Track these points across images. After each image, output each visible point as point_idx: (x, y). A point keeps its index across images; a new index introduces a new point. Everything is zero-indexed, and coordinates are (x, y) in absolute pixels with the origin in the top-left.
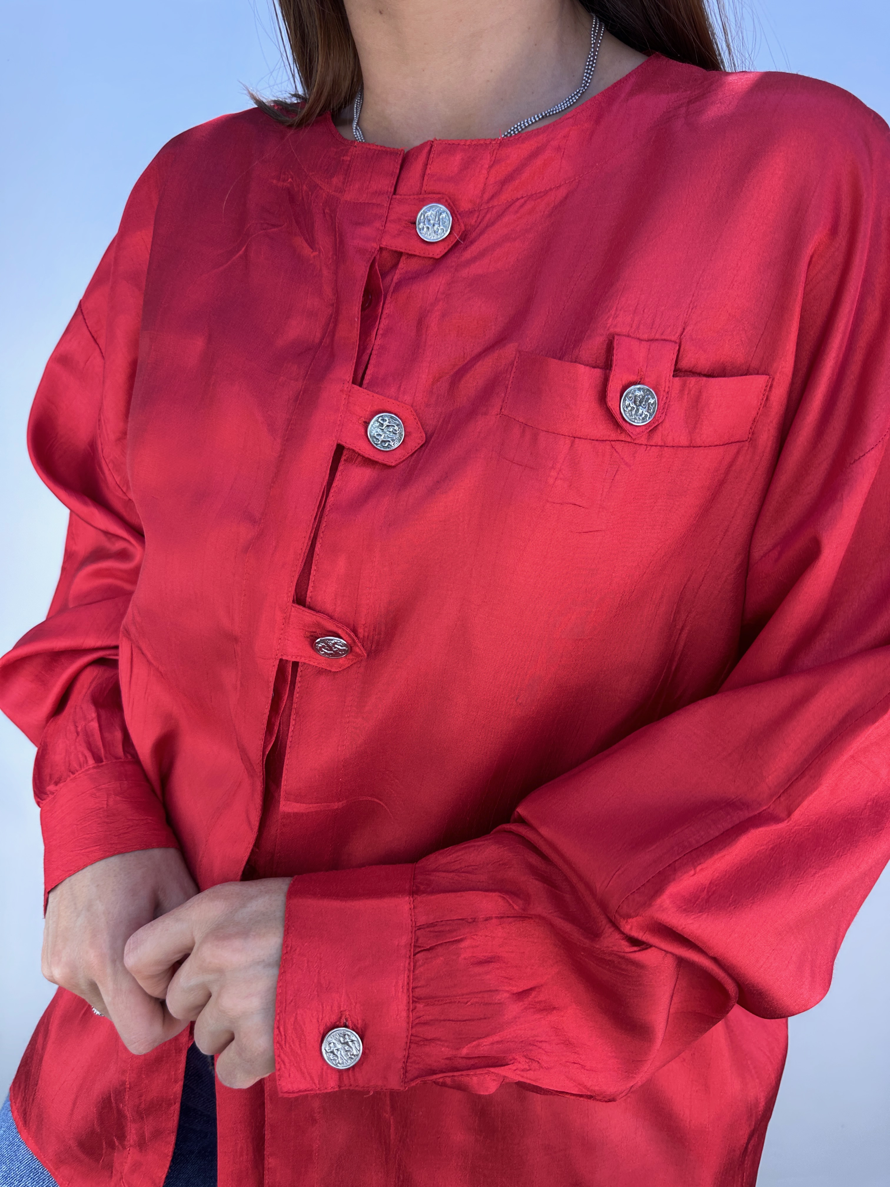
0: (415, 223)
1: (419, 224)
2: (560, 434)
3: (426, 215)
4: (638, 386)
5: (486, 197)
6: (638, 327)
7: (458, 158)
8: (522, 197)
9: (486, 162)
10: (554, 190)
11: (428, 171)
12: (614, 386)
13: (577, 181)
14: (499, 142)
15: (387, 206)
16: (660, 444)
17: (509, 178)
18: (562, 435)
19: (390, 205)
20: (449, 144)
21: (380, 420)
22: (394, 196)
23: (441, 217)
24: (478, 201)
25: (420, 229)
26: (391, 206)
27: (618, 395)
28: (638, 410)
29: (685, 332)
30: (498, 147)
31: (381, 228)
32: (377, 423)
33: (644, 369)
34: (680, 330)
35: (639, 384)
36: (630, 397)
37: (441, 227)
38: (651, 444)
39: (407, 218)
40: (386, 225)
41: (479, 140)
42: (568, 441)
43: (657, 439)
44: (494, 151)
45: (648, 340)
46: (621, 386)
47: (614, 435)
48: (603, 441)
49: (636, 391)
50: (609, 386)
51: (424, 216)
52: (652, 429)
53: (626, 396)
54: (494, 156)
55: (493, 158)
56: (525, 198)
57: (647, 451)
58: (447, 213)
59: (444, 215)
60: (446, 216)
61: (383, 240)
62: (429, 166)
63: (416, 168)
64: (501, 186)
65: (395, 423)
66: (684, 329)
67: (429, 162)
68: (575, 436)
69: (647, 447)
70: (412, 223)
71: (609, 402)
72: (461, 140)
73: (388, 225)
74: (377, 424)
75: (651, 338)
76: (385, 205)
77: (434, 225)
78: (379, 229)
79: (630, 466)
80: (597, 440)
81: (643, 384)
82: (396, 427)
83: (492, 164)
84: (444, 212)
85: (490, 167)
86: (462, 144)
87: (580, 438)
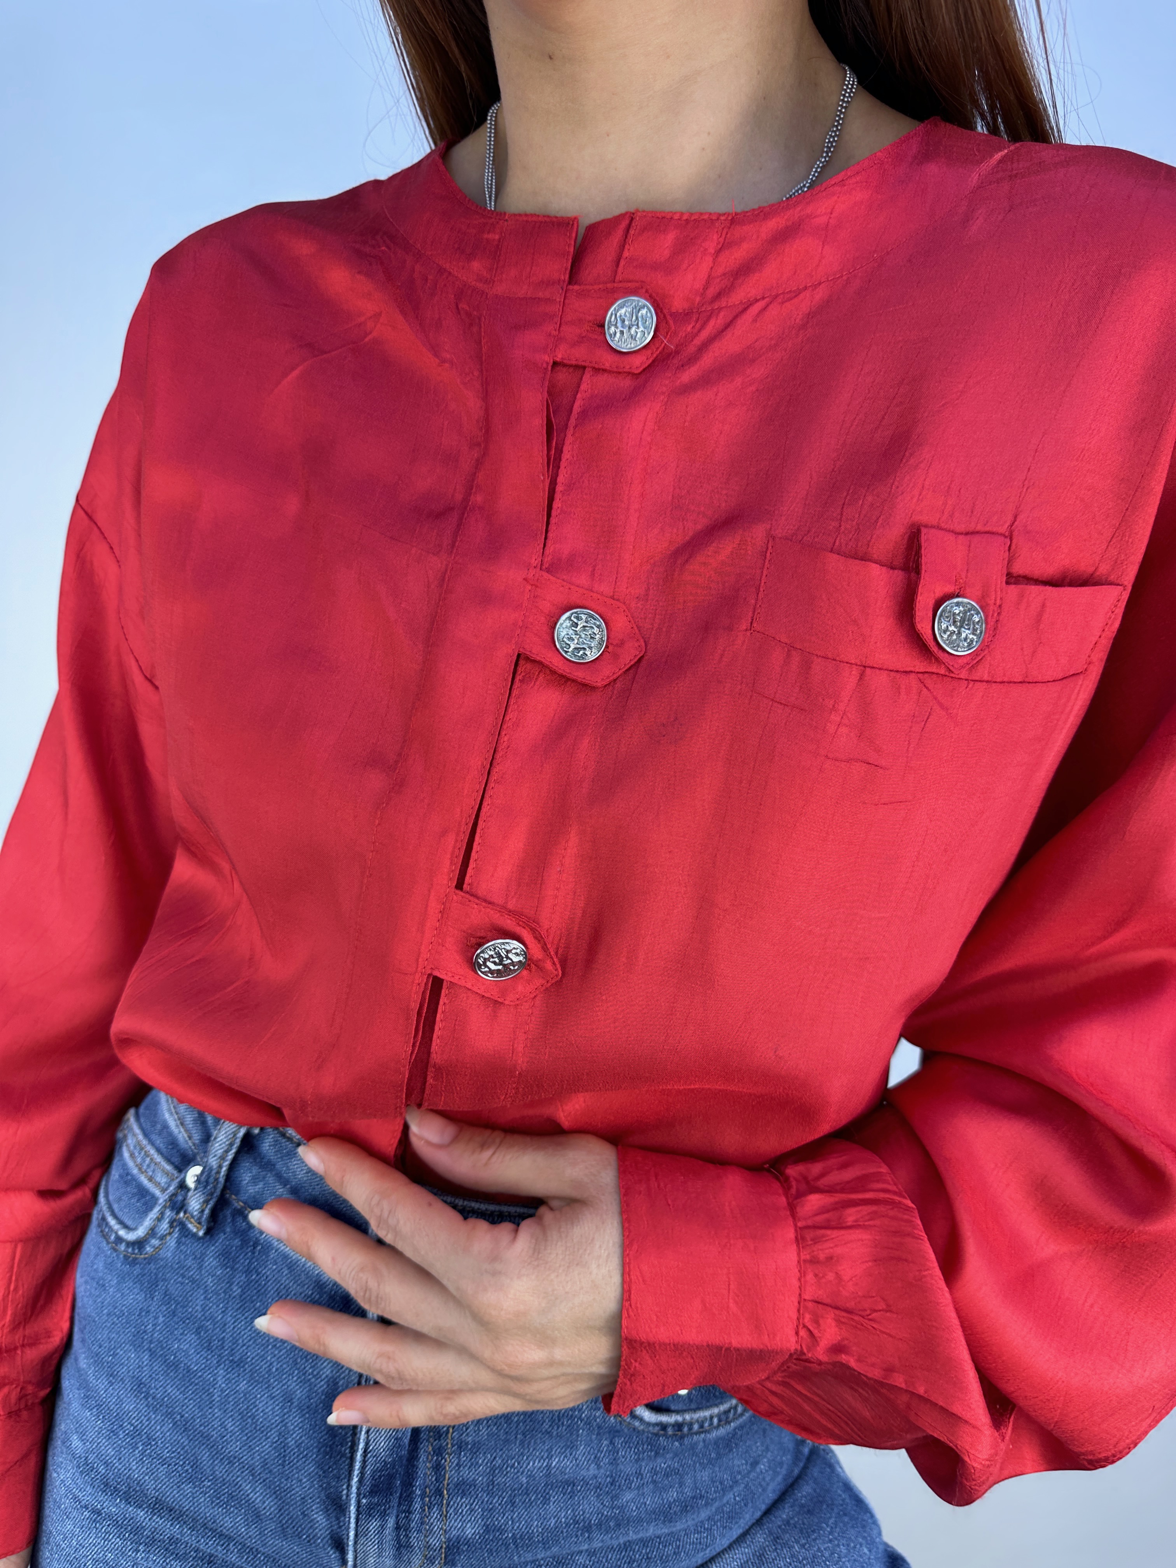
0: (603, 326)
1: (609, 328)
2: (843, 662)
3: (618, 314)
4: (955, 600)
5: (711, 292)
6: (952, 516)
7: (669, 239)
8: (763, 298)
9: (711, 245)
10: (811, 289)
11: (626, 254)
12: (924, 600)
13: (845, 278)
14: (730, 218)
15: (560, 302)
16: (986, 678)
17: (744, 270)
18: (847, 663)
19: (564, 299)
20: (658, 218)
21: (572, 618)
22: (571, 287)
23: (640, 314)
24: (698, 299)
25: (611, 335)
26: (567, 301)
27: (930, 615)
28: (959, 633)
29: (1018, 520)
30: (728, 225)
31: (554, 333)
32: (568, 621)
33: (963, 575)
34: (1009, 518)
35: (958, 596)
36: (947, 617)
37: (640, 330)
38: (974, 678)
39: (591, 318)
40: (561, 329)
41: (701, 214)
42: (855, 672)
43: (983, 672)
44: (723, 229)
45: (967, 534)
46: (934, 601)
47: (920, 665)
48: (906, 672)
49: (955, 606)
50: (918, 600)
51: (616, 315)
52: (976, 659)
53: (941, 615)
54: (724, 236)
55: (722, 240)
56: (767, 299)
57: (968, 689)
58: (648, 308)
59: (644, 311)
60: (648, 313)
61: (557, 350)
62: (627, 246)
63: (607, 250)
64: (732, 279)
65: (595, 624)
66: (1016, 517)
67: (627, 240)
68: (866, 665)
69: (968, 683)
70: (599, 326)
71: (917, 624)
72: (675, 213)
73: (563, 328)
74: (568, 623)
75: (971, 530)
76: (558, 300)
77: (630, 328)
78: (550, 335)
79: (947, 709)
80: (897, 671)
81: (963, 596)
82: (596, 628)
83: (720, 249)
84: (643, 307)
85: (719, 252)
86: (676, 218)
87: (874, 668)
